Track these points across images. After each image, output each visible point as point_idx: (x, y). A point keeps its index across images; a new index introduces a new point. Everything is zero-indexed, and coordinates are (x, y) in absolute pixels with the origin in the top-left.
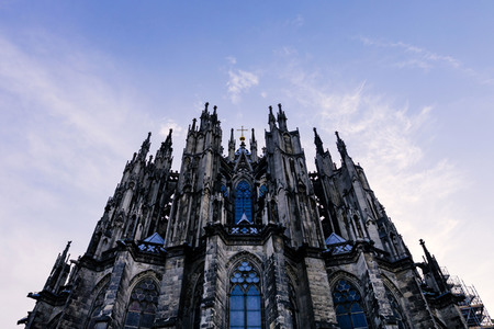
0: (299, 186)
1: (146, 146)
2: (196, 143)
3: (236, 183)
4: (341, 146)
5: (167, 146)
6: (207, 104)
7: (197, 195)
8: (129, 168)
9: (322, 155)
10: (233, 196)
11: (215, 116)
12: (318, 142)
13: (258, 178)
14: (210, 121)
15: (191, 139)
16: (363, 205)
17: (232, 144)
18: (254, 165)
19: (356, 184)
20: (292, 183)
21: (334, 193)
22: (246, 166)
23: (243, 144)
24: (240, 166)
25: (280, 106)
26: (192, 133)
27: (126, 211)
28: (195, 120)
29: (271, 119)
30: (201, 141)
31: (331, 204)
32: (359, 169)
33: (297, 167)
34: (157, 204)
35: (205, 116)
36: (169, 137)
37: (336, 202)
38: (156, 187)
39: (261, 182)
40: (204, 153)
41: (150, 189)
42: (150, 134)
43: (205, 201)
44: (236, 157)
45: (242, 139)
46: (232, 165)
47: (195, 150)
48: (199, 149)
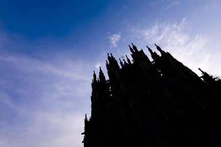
1: (95, 76)
2: (110, 68)
4: (159, 48)
5: (101, 73)
6: (108, 54)
8: (93, 85)
9: (154, 55)
11: (112, 56)
12: (150, 50)
14: (112, 60)
15: (108, 68)
17: (121, 63)
19: (169, 59)
23: (125, 62)
25: (132, 44)
26: (107, 66)
28: (107, 61)
29: (131, 50)
30: (112, 67)
35: (109, 58)
36: (101, 70)
40: (115, 70)
42: (94, 71)
45: (124, 60)
48: (112, 70)
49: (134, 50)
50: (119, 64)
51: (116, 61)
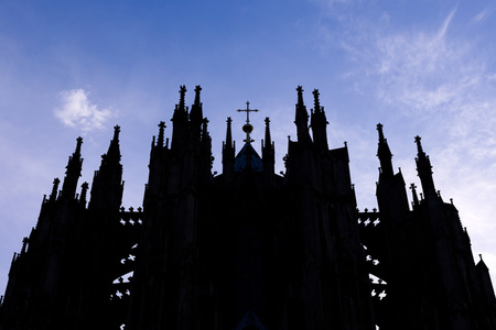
1: (75, 165)
5: (112, 162)
6: (183, 90)
8: (49, 207)
9: (390, 184)
11: (197, 106)
12: (384, 153)
14: (189, 122)
17: (228, 148)
23: (248, 141)
25: (316, 94)
26: (158, 152)
28: (162, 125)
32: (451, 212)
36: (115, 145)
42: (80, 141)
45: (248, 129)
49: (312, 122)
51: (208, 140)
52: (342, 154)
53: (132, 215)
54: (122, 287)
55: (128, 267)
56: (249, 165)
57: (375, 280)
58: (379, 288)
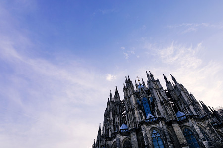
0: (164, 100)
1: (111, 95)
2: (127, 92)
3: (142, 98)
4: (174, 79)
5: (117, 93)
6: (126, 77)
7: (133, 110)
8: (108, 103)
9: (168, 83)
10: (142, 103)
11: (129, 79)
12: (165, 78)
13: (148, 95)
14: (129, 82)
15: (125, 91)
16: (186, 99)
17: (136, 85)
18: (146, 91)
19: (182, 92)
20: (161, 99)
21: (175, 96)
22: (143, 92)
23: (140, 83)
24: (141, 93)
26: (124, 89)
27: (112, 119)
28: (124, 84)
29: (148, 76)
30: (128, 91)
31: (175, 100)
32: (181, 86)
33: (161, 93)
34: (120, 113)
35: (127, 82)
36: (117, 89)
37: (177, 99)
38: (118, 107)
39: (150, 96)
40: (131, 95)
41: (116, 109)
42: (111, 91)
43: (136, 112)
44: (139, 89)
45: (139, 81)
46: (138, 93)
47: (127, 95)
48: (129, 95)
49: (150, 76)
50: (135, 86)
51: (132, 84)
52: (158, 81)
53: (122, 101)
54: (124, 115)
55: (124, 111)
56: (141, 87)
57: (171, 102)
58: (172, 104)
